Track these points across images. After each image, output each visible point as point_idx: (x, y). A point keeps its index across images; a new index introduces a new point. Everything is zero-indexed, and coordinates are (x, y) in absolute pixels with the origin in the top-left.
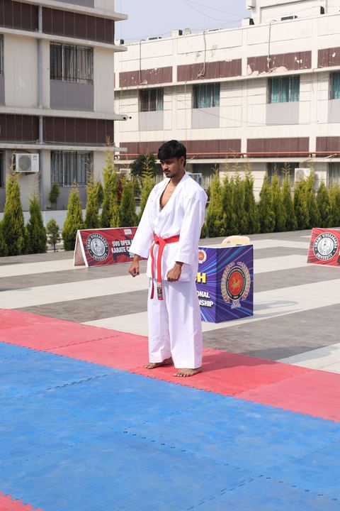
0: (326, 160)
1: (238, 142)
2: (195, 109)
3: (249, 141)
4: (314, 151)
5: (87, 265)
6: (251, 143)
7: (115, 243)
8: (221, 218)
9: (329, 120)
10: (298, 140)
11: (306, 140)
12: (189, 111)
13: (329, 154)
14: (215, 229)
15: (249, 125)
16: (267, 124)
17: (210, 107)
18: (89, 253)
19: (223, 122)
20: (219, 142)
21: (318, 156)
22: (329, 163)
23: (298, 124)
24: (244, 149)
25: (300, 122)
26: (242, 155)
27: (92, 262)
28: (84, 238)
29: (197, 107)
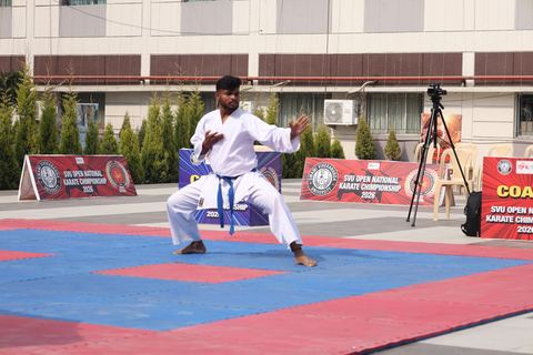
0: (276, 89)
1: (137, 59)
2: (66, 7)
3: (153, 58)
4: (256, 75)
5: (38, 198)
6: (157, 61)
7: (67, 174)
8: (162, 158)
9: (278, 30)
10: (231, 57)
11: (244, 59)
12: (56, 10)
13: (279, 80)
14: (153, 173)
15: (154, 33)
16: (183, 34)
17: (89, 3)
18: (40, 184)
19: (111, 29)
20: (104, 58)
21: (262, 83)
22: (278, 93)
23: (231, 34)
24: (145, 71)
25: (234, 31)
26: (143, 79)
27: (44, 195)
28: (34, 165)
29: (68, 4)
